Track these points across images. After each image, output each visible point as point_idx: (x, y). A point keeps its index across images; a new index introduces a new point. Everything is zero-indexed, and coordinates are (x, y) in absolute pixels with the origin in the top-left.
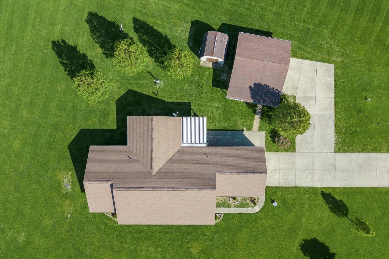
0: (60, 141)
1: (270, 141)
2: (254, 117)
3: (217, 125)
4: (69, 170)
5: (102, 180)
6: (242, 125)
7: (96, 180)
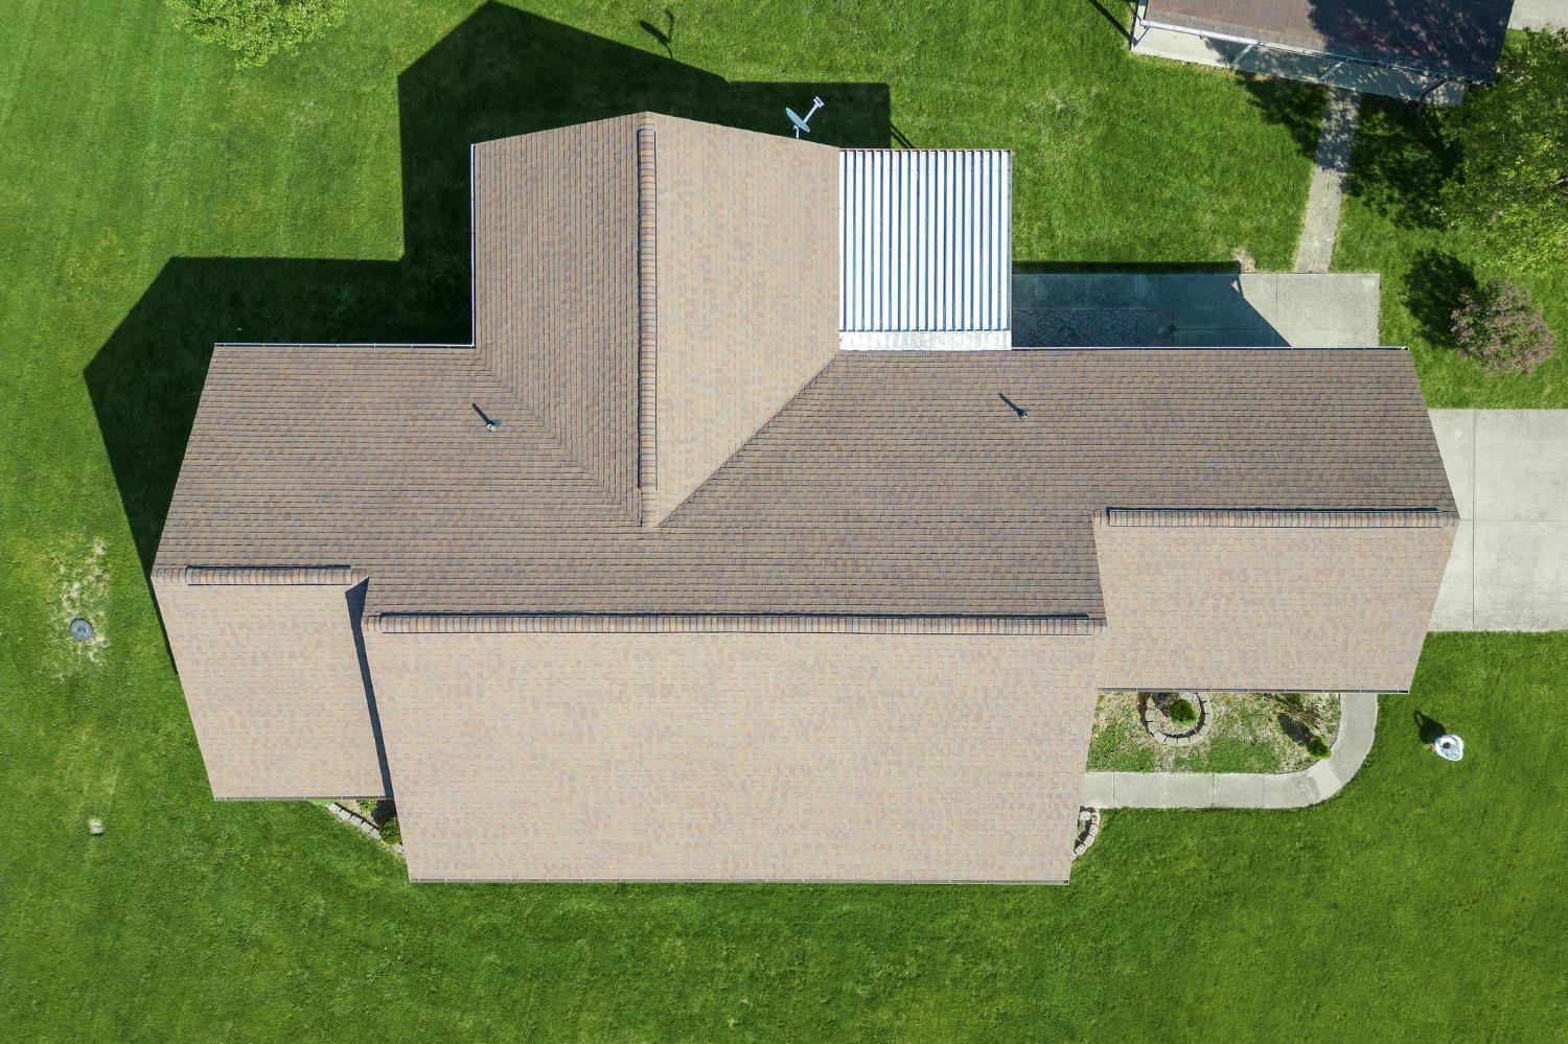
0: (36, 337)
1: (1408, 333)
2: (1303, 177)
3: (1059, 233)
4: (95, 527)
5: (290, 562)
6: (1225, 233)
7: (245, 562)
